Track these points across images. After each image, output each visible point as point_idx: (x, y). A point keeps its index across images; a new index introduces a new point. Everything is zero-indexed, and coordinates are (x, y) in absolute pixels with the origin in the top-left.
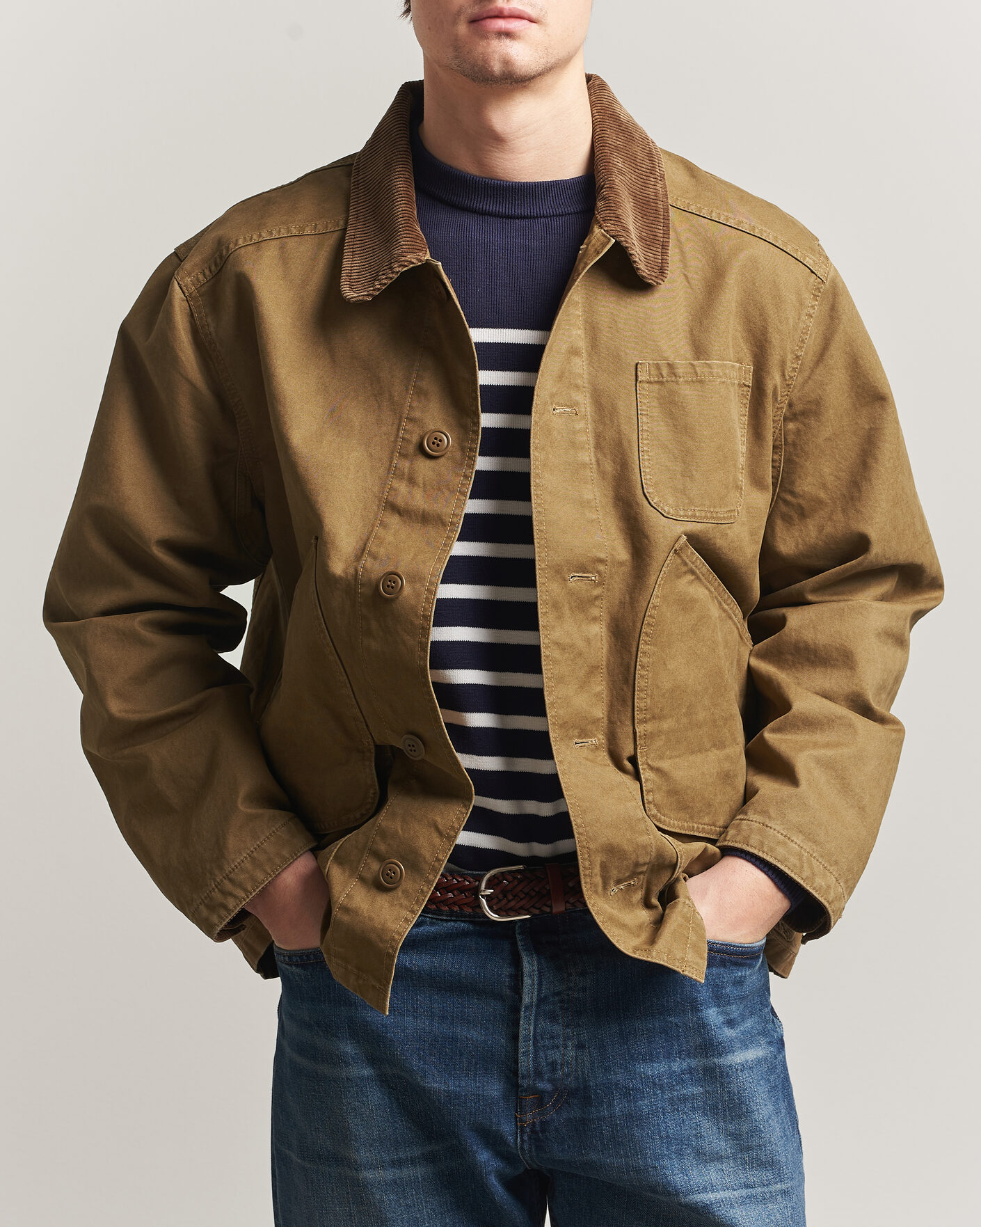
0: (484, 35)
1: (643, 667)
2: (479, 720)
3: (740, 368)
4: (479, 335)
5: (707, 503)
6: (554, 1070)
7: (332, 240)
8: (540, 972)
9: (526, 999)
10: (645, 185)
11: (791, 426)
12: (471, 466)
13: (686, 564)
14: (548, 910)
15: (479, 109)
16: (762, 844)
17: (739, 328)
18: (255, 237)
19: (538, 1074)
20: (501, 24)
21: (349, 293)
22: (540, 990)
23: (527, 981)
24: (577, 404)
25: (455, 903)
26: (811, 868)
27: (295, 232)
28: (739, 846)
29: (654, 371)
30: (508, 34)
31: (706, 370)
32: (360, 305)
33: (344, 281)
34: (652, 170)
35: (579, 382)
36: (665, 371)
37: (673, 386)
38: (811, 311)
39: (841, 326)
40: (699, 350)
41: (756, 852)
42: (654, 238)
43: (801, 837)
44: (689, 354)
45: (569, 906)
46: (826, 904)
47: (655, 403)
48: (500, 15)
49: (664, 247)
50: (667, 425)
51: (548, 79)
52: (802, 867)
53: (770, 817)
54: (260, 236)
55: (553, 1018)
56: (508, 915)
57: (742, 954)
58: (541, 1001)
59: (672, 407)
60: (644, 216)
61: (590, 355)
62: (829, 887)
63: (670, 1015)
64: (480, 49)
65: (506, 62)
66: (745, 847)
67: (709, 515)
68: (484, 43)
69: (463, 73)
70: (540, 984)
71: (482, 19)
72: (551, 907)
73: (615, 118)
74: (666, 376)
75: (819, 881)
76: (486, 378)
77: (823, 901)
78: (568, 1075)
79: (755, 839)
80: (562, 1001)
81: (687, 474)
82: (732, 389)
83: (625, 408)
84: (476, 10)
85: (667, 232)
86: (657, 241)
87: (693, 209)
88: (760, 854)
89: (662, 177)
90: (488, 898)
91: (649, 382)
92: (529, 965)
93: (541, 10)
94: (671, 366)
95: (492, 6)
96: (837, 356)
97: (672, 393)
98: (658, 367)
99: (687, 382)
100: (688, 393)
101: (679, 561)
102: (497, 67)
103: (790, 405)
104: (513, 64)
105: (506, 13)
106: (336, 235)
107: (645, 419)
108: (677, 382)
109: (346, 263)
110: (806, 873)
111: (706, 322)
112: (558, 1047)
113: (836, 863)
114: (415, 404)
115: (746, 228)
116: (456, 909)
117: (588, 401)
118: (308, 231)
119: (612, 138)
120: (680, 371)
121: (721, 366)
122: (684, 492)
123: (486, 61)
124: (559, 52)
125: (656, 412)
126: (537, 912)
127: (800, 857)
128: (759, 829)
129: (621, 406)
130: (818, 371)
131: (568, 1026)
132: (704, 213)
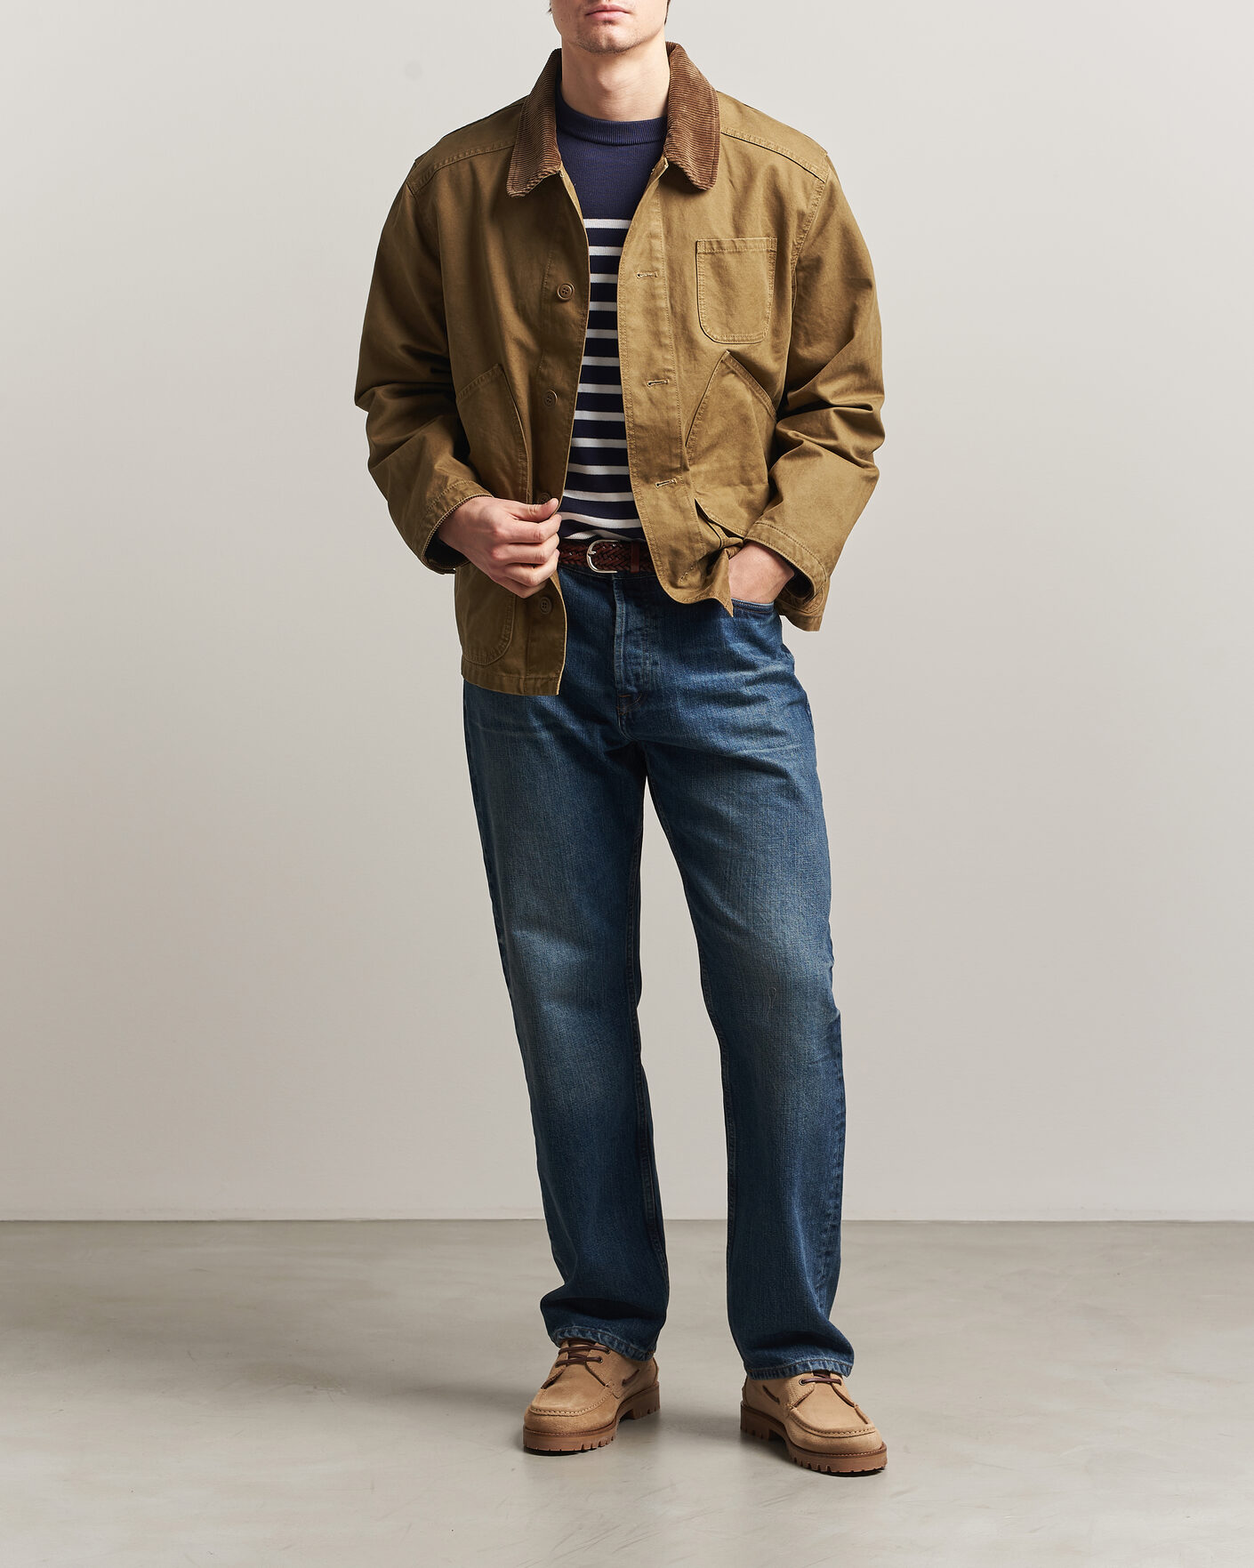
0: (596, 23)
1: (693, 433)
2: (586, 442)
3: (767, 240)
4: (588, 223)
5: (743, 331)
6: (638, 679)
7: (503, 154)
8: (627, 615)
9: (618, 632)
10: (703, 122)
11: (801, 274)
12: (587, 308)
13: (729, 368)
14: (628, 569)
15: (595, 71)
16: (769, 538)
17: (767, 214)
18: (455, 158)
19: (628, 681)
20: (606, 15)
21: (511, 192)
22: (627, 626)
23: (618, 620)
24: (657, 270)
25: (572, 559)
26: (802, 555)
27: (480, 151)
28: (754, 539)
29: (708, 246)
30: (611, 22)
31: (742, 245)
32: (518, 199)
33: (509, 183)
34: (710, 111)
35: (659, 255)
36: (715, 246)
37: (721, 256)
38: (816, 202)
39: (835, 212)
40: (739, 231)
41: (764, 543)
42: (708, 158)
43: (795, 535)
44: (732, 233)
45: (642, 569)
46: (811, 578)
47: (709, 267)
48: (605, 10)
49: (715, 163)
50: (716, 281)
51: (639, 49)
52: (795, 554)
53: (775, 521)
54: (458, 157)
55: (637, 644)
56: (603, 569)
57: (758, 610)
58: (628, 633)
59: (719, 270)
60: (701, 143)
61: (666, 238)
62: (813, 567)
63: (712, 646)
64: (593, 32)
65: (610, 40)
66: (758, 540)
67: (745, 339)
68: (595, 28)
69: (584, 47)
70: (627, 622)
71: (595, 12)
72: (630, 567)
73: (686, 77)
74: (716, 251)
75: (807, 563)
76: (594, 251)
77: (808, 575)
78: (646, 683)
79: (764, 535)
80: (643, 635)
81: (729, 313)
82: (760, 255)
83: (689, 271)
84: (588, 8)
85: (717, 154)
86: (708, 160)
87: (738, 135)
88: (767, 545)
89: (717, 115)
90: (592, 556)
91: (705, 253)
92: (621, 608)
93: (631, 5)
94: (719, 243)
95: (599, 5)
96: (834, 233)
97: (720, 260)
98: (710, 243)
99: (730, 253)
100: (730, 260)
101: (724, 366)
102: (604, 43)
103: (799, 261)
104: (614, 41)
105: (608, 8)
106: (506, 152)
107: (702, 278)
108: (723, 253)
109: (512, 171)
110: (798, 557)
111: (743, 212)
112: (640, 664)
113: (819, 551)
114: (553, 265)
115: (772, 147)
116: (573, 563)
117: (665, 267)
118: (488, 150)
119: (682, 92)
120: (725, 246)
121: (753, 241)
122: (727, 325)
123: (597, 40)
124: (646, 32)
125: (710, 273)
126: (621, 569)
127: (794, 547)
128: (767, 529)
129: (686, 269)
130: (818, 240)
131: (647, 651)
132: (746, 138)
